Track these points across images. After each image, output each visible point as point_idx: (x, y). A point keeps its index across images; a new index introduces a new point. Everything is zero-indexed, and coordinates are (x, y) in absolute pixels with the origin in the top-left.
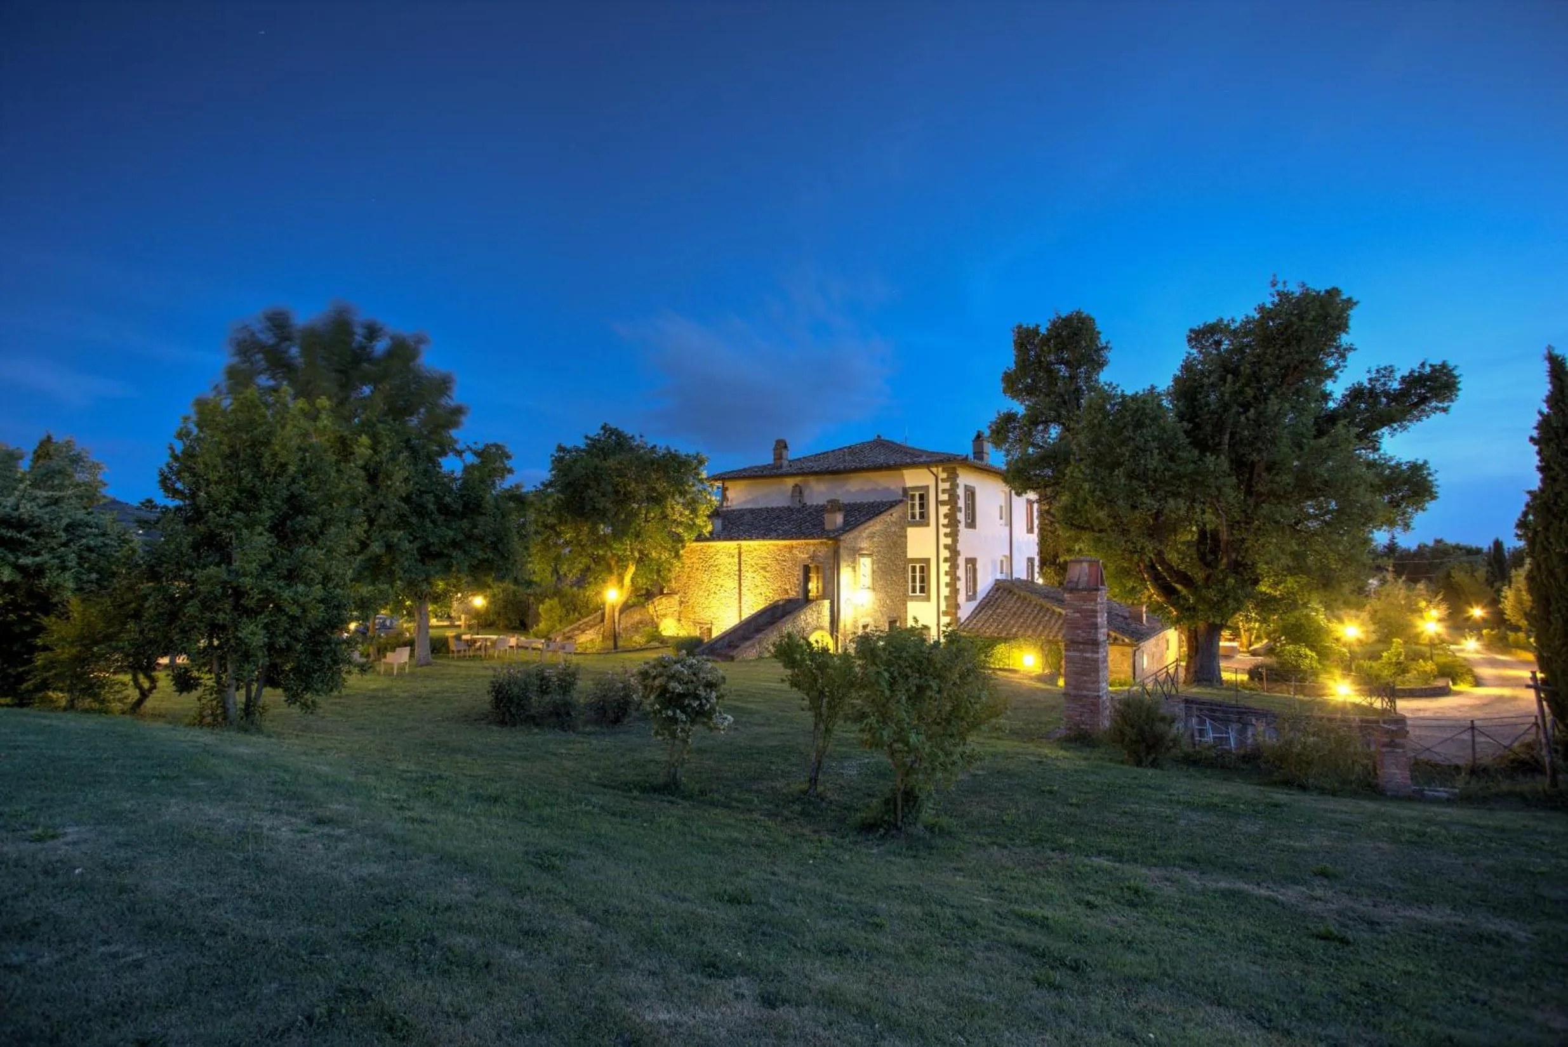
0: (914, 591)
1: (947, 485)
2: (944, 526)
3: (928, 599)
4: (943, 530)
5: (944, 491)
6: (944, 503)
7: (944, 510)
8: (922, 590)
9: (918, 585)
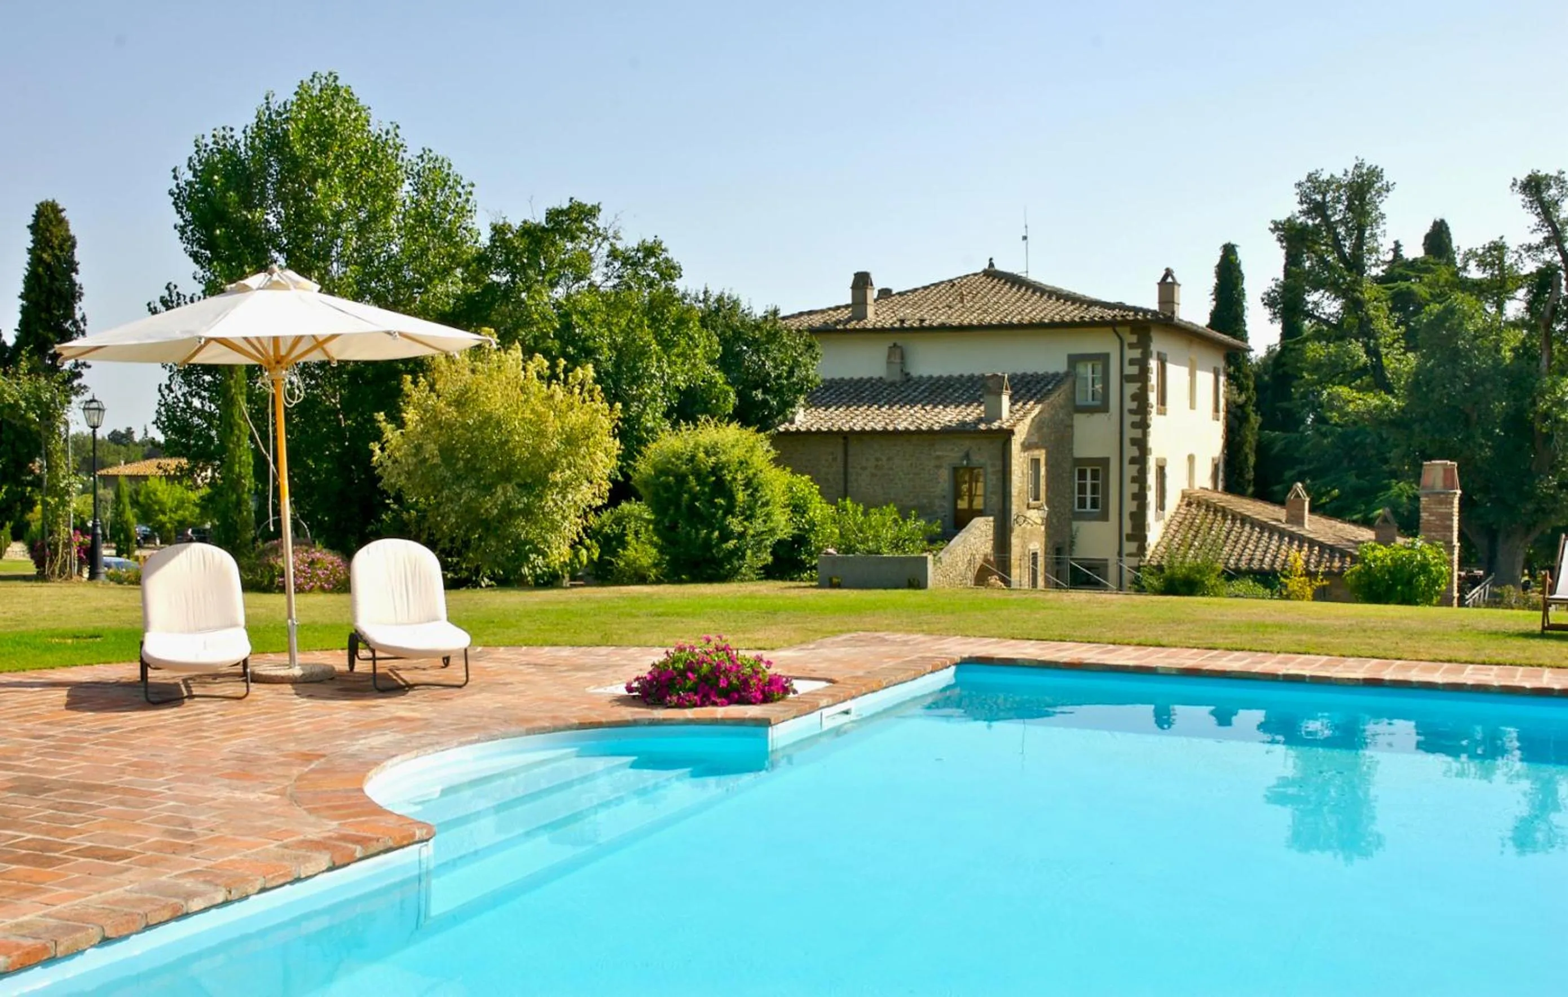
0: (1082, 503)
1: (1136, 354)
2: (1131, 412)
3: (1104, 517)
4: (1129, 419)
5: (1132, 362)
6: (1131, 379)
7: (1131, 388)
8: (1094, 504)
9: (1089, 496)
